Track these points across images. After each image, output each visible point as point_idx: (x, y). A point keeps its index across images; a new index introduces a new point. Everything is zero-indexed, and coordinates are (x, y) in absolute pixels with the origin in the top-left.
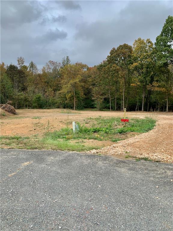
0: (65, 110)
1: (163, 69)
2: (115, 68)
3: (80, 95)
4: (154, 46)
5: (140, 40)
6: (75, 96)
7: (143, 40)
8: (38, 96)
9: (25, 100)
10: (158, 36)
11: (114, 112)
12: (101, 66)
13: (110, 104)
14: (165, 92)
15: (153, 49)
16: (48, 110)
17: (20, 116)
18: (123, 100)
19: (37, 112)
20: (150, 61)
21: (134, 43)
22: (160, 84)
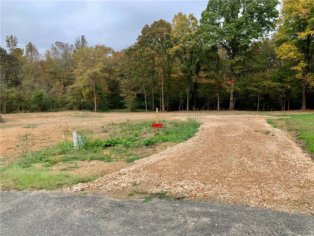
0: (81, 113)
1: (211, 54)
2: (148, 53)
3: (103, 90)
4: (199, 24)
5: (180, 14)
6: (95, 91)
7: (185, 15)
8: (38, 93)
9: (19, 100)
10: (204, 11)
11: (150, 113)
12: (130, 49)
13: (146, 102)
14: (215, 84)
15: (197, 27)
16: (55, 114)
17: (7, 124)
18: (163, 96)
19: (37, 117)
20: (194, 43)
21: (174, 19)
22: (208, 75)
